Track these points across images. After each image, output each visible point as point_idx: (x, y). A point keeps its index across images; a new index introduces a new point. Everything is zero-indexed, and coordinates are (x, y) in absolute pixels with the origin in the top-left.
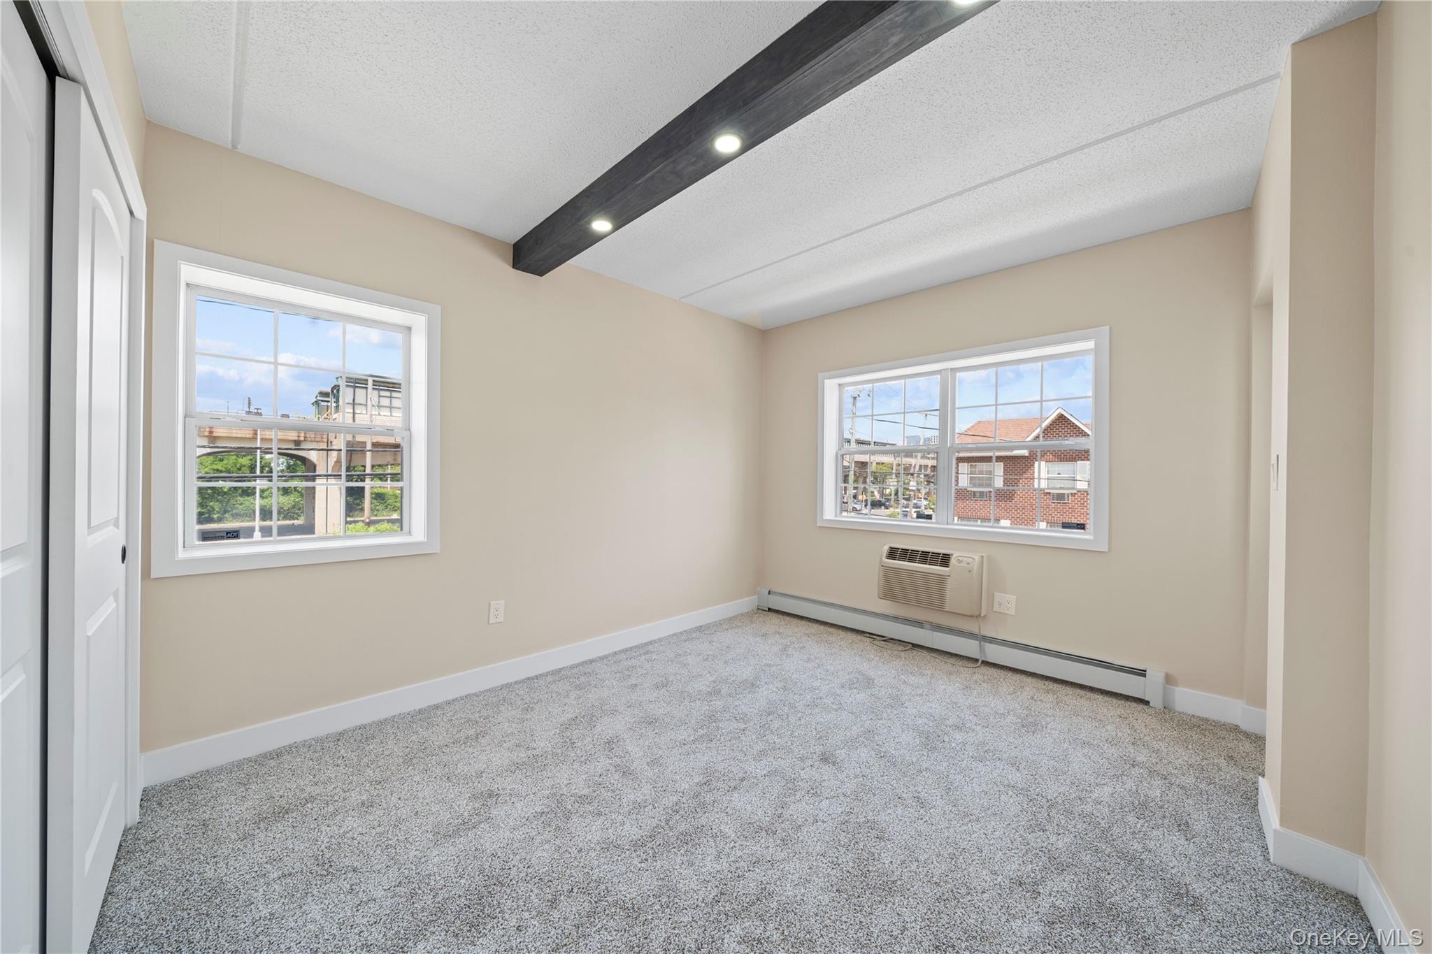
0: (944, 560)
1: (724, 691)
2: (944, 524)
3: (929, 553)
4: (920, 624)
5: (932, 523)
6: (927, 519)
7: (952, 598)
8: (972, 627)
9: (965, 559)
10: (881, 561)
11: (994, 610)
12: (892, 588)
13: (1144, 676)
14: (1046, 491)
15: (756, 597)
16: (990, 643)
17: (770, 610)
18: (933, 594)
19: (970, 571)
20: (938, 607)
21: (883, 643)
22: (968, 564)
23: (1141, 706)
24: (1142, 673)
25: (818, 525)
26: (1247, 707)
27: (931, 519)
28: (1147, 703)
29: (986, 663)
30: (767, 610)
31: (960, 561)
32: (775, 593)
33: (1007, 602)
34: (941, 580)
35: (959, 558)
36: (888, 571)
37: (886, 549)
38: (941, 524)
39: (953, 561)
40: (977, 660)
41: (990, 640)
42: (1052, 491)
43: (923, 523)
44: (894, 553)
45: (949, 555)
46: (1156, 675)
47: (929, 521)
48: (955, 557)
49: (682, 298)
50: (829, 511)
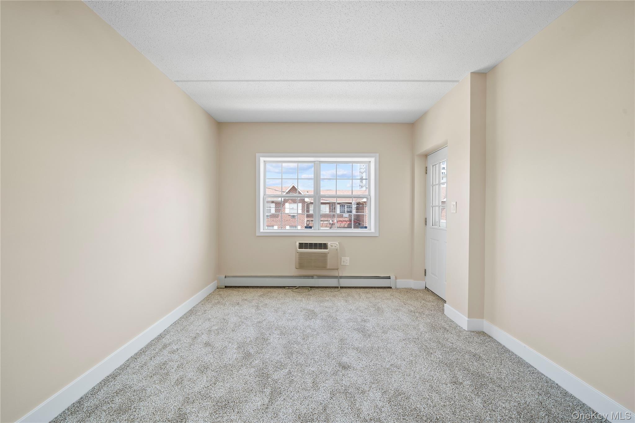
0: (324, 246)
1: (252, 351)
2: (317, 230)
3: (317, 244)
4: (312, 277)
5: (312, 230)
6: (310, 228)
7: (330, 263)
8: (335, 273)
9: (333, 244)
10: (296, 250)
11: (342, 264)
12: (302, 263)
13: (390, 278)
14: (289, 214)
15: (216, 281)
16: (341, 278)
17: (226, 287)
18: (321, 263)
19: (337, 250)
20: (324, 268)
21: (296, 290)
22: (335, 247)
23: (389, 290)
24: (389, 278)
25: (257, 235)
26: (415, 281)
27: (311, 228)
28: (390, 288)
29: (342, 287)
30: (224, 287)
31: (332, 246)
32: (229, 277)
33: (346, 260)
34: (325, 255)
35: (332, 245)
36: (301, 254)
37: (298, 244)
38: (316, 230)
39: (329, 246)
40: (338, 287)
41: (341, 277)
42: (291, 214)
43: (309, 230)
44: (302, 246)
45: (326, 244)
46: (393, 277)
47: (311, 229)
48: (329, 244)
49: (178, 81)
50: (263, 228)
